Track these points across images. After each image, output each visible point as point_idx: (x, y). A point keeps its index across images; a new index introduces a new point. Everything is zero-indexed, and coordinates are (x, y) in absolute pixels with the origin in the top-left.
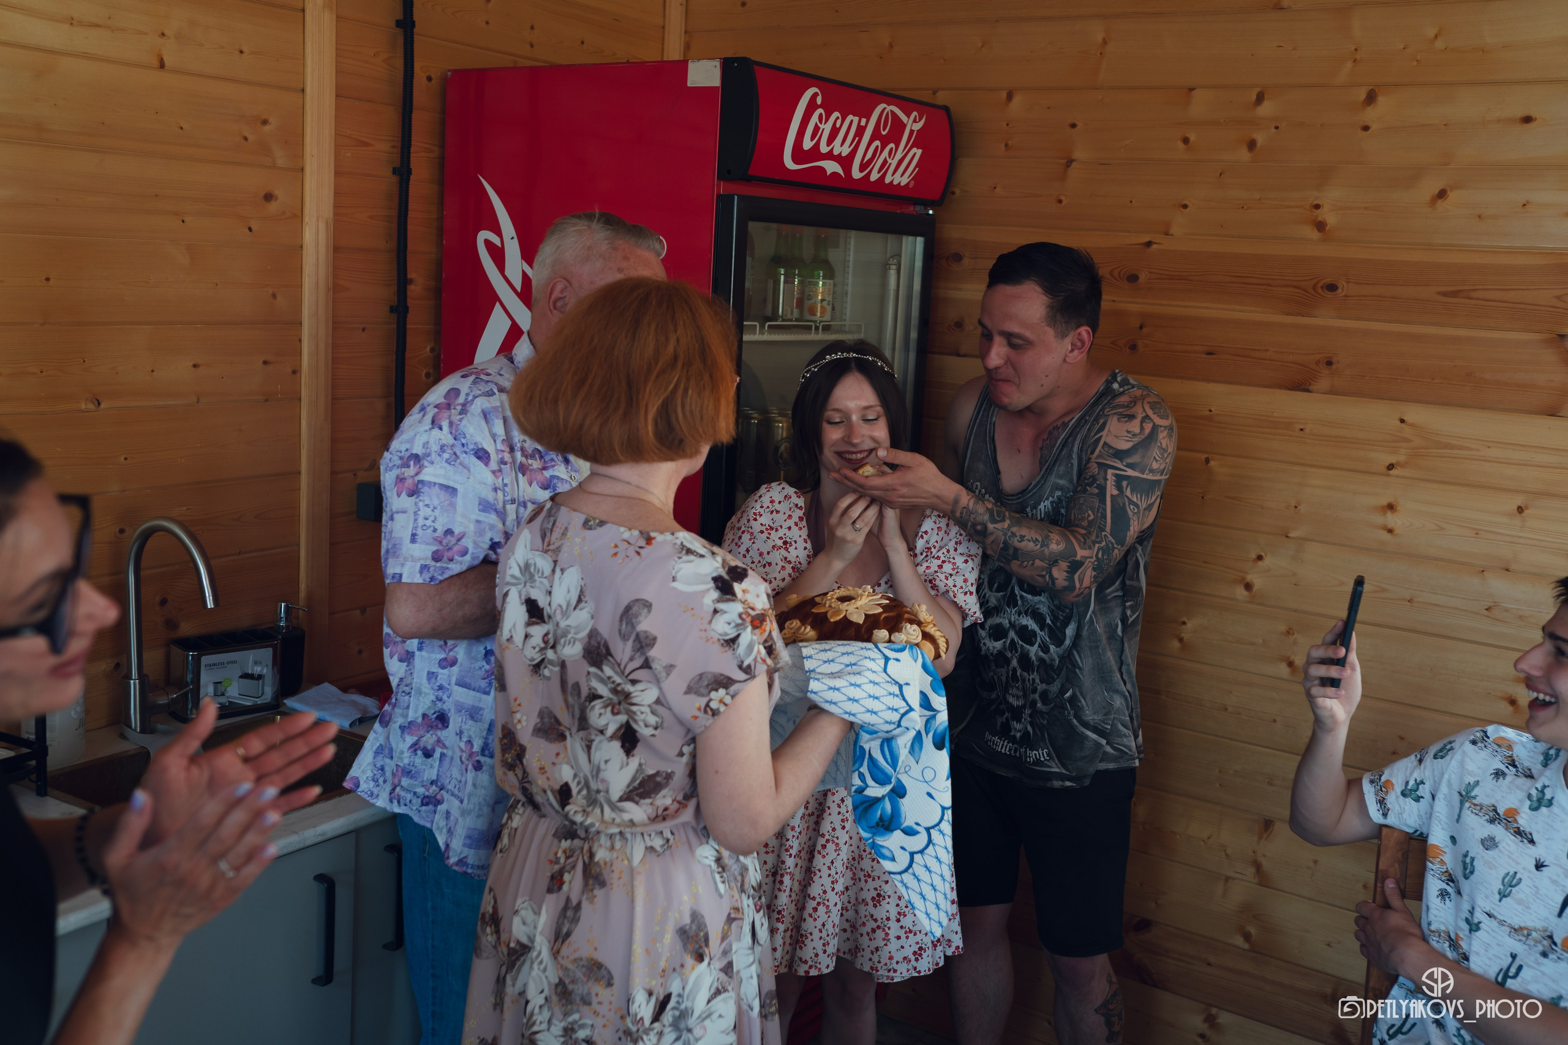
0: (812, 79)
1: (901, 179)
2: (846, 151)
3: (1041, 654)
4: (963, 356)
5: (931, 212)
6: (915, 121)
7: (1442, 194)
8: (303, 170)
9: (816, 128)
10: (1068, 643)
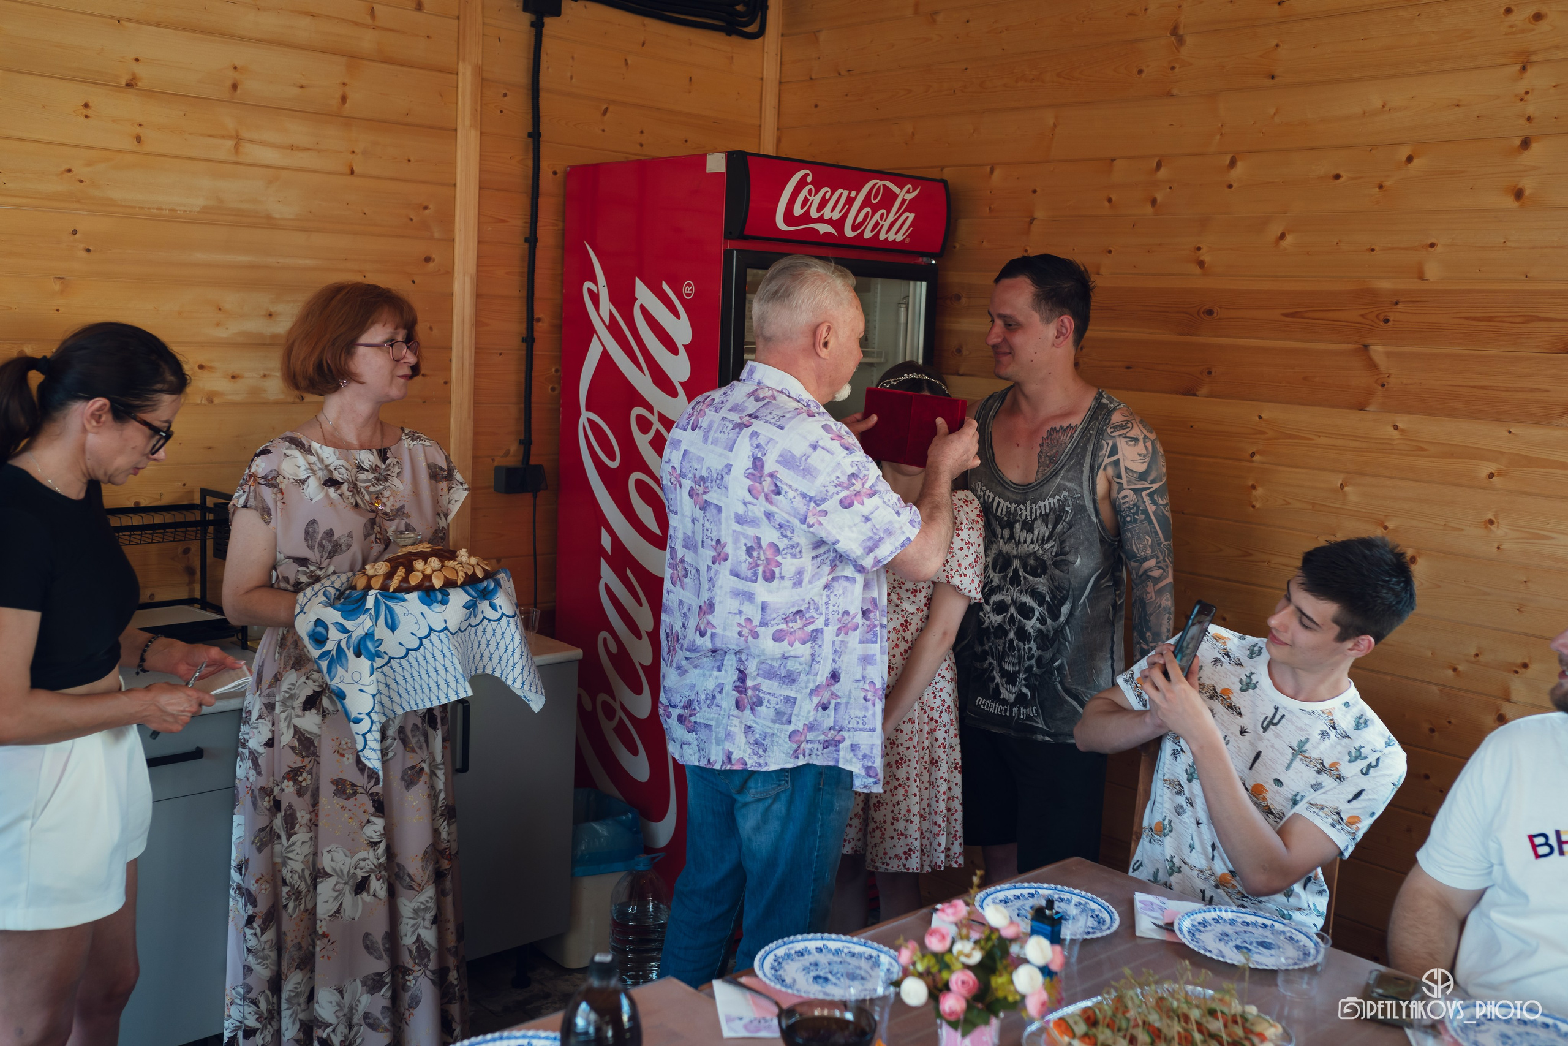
0: (801, 164)
1: (897, 236)
2: (836, 216)
3: (1039, 625)
4: (962, 375)
5: (934, 262)
6: (908, 192)
7: (1282, 236)
8: (454, 240)
9: (806, 200)
10: (1062, 619)
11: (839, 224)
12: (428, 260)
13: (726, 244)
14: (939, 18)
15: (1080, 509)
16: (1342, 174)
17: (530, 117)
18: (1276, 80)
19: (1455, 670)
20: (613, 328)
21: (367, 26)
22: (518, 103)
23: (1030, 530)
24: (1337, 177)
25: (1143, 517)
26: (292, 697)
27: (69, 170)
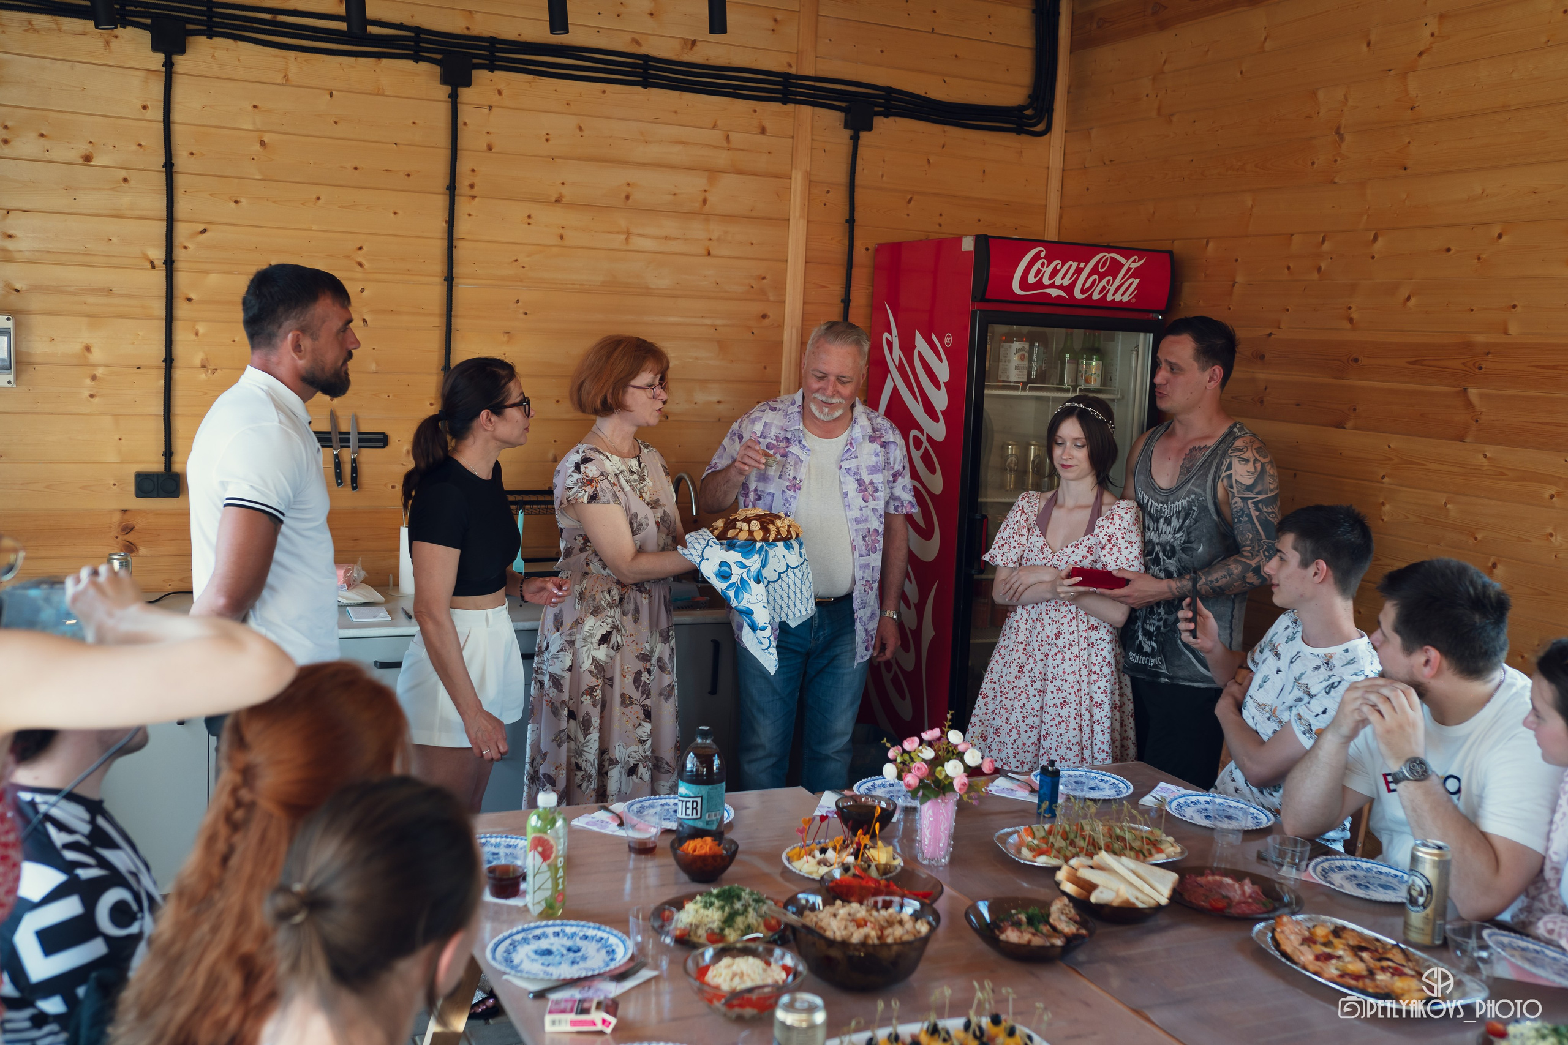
0: (1038, 243)
1: (1124, 297)
2: (1066, 282)
5: (1160, 318)
6: (1134, 261)
7: (1408, 298)
8: (785, 302)
9: (1039, 271)
11: (1069, 289)
12: (764, 316)
13: (973, 306)
14: (1175, 119)
15: (1204, 509)
16: (1452, 248)
17: (847, 208)
18: (1408, 171)
19: (1522, 657)
20: (901, 369)
21: (724, 148)
22: (839, 198)
23: (1169, 523)
24: (1449, 250)
25: (1246, 519)
27: (516, 260)
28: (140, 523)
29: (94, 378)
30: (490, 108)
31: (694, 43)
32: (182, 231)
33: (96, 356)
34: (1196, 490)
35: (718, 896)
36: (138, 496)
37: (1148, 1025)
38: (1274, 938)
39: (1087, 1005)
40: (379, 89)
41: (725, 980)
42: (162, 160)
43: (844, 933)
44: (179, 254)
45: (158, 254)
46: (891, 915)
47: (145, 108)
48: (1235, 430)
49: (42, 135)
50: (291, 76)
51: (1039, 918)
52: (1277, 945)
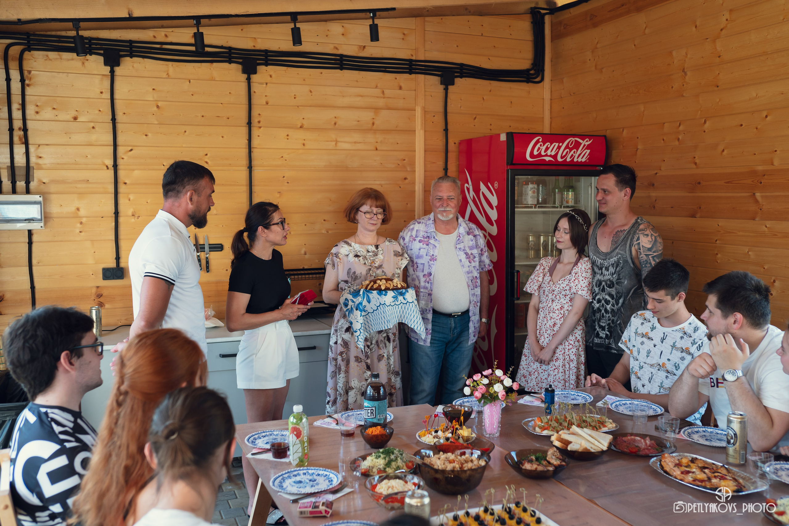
0: (538, 134)
1: (583, 159)
2: (553, 153)
3: (612, 307)
6: (587, 141)
7: (723, 151)
8: (415, 171)
9: (539, 148)
10: (620, 305)
11: (555, 157)
12: (405, 179)
13: (507, 167)
14: (604, 70)
15: (626, 261)
16: (743, 124)
17: (444, 123)
18: (719, 87)
20: (474, 201)
21: (381, 97)
22: (440, 119)
23: (608, 270)
24: (741, 125)
25: (649, 265)
26: (342, 328)
27: (282, 157)
28: (105, 292)
29: (81, 223)
30: (267, 84)
31: (364, 47)
32: (121, 150)
33: (82, 212)
34: (621, 252)
35: (382, 453)
36: (104, 279)
37: (595, 506)
38: (661, 465)
39: (565, 498)
40: (212, 78)
41: (384, 490)
42: (111, 117)
43: (443, 466)
44: (120, 161)
45: (110, 162)
46: (467, 458)
47: (101, 93)
48: (639, 220)
49: (54, 109)
50: (170, 74)
51: (541, 457)
52: (662, 467)
